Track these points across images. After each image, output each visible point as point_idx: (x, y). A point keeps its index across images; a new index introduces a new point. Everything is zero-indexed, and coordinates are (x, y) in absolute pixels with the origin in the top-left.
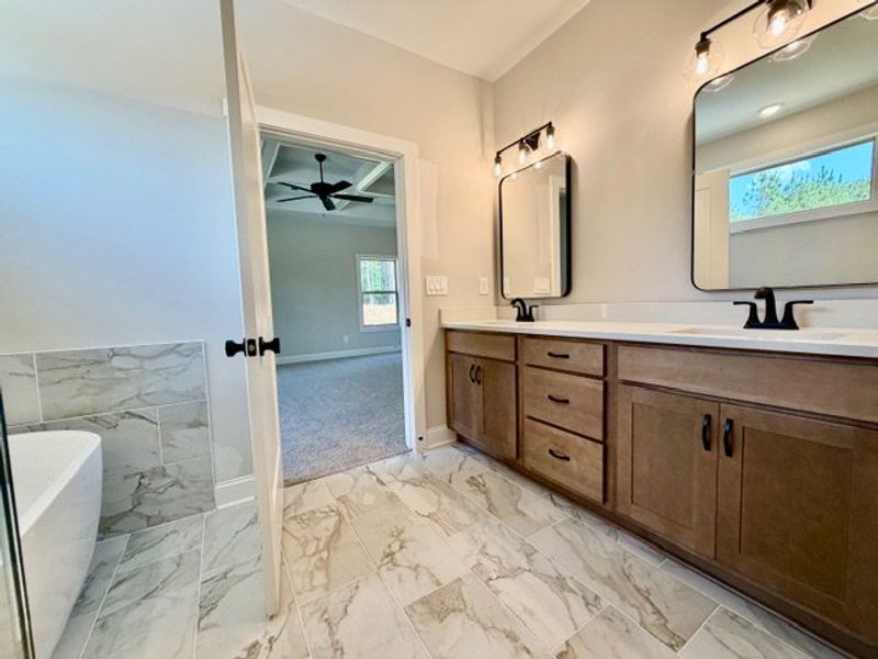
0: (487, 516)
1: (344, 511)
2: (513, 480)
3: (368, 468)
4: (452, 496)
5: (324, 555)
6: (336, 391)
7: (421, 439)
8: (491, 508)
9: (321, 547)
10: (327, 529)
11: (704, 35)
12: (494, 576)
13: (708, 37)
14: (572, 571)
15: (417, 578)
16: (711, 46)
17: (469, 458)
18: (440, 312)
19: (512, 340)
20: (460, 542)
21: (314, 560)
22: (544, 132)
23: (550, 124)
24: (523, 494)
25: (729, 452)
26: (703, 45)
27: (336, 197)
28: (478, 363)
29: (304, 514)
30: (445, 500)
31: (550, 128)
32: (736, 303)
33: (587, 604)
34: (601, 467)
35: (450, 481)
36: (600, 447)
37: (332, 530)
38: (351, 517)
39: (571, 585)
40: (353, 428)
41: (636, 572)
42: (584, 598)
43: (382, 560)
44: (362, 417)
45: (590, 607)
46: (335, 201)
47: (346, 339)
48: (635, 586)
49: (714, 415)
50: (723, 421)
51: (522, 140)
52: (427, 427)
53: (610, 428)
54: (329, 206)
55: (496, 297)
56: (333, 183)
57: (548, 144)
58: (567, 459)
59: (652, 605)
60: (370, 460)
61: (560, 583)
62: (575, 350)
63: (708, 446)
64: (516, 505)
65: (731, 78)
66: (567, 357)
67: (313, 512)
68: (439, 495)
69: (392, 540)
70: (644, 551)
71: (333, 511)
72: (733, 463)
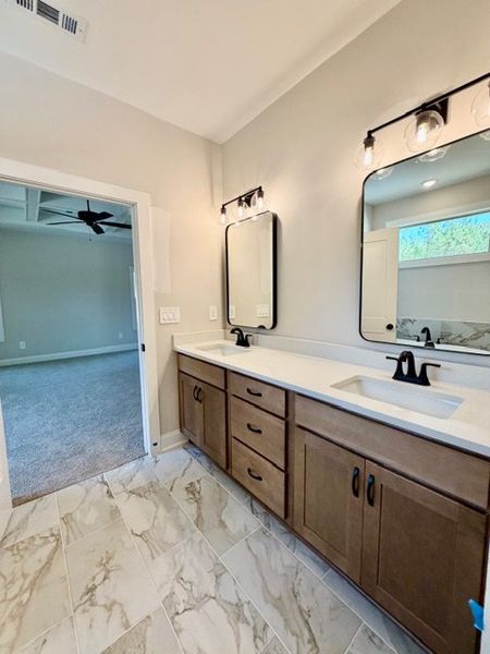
0: (193, 532)
1: (63, 535)
2: (224, 483)
3: (102, 477)
4: (169, 505)
5: (25, 597)
6: (101, 387)
7: (155, 444)
8: (199, 521)
9: (26, 586)
10: (40, 561)
11: (370, 133)
12: (181, 609)
13: (373, 135)
14: (251, 595)
15: (108, 621)
16: (375, 143)
17: (194, 461)
18: (172, 337)
19: (223, 371)
20: (162, 567)
21: (13, 604)
22: (256, 195)
23: (260, 188)
24: (229, 501)
25: (371, 502)
26: (369, 142)
27: (102, 223)
28: (200, 385)
29: (22, 542)
30: (162, 512)
31: (260, 192)
32: (388, 358)
33: (255, 637)
34: (283, 491)
35: (171, 490)
36: (283, 474)
37: (43, 563)
38: (68, 542)
39: (247, 613)
40: (103, 430)
41: (303, 588)
42: (254, 628)
43: (81, 599)
44: (114, 418)
45: (258, 640)
46: (103, 227)
47: (121, 336)
48: (299, 607)
49: (361, 470)
50: (367, 476)
51: (240, 197)
52: (161, 433)
53: (290, 461)
54: (99, 231)
55: (224, 323)
56: (99, 212)
57: (259, 204)
58: (260, 479)
59: (310, 630)
60: (108, 468)
61: (237, 611)
62: (266, 391)
63: (356, 493)
64: (220, 516)
65: (391, 170)
66: (260, 395)
67: (33, 538)
68: (157, 507)
69: (98, 570)
70: (315, 561)
71: (52, 535)
72: (373, 511)
